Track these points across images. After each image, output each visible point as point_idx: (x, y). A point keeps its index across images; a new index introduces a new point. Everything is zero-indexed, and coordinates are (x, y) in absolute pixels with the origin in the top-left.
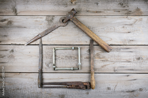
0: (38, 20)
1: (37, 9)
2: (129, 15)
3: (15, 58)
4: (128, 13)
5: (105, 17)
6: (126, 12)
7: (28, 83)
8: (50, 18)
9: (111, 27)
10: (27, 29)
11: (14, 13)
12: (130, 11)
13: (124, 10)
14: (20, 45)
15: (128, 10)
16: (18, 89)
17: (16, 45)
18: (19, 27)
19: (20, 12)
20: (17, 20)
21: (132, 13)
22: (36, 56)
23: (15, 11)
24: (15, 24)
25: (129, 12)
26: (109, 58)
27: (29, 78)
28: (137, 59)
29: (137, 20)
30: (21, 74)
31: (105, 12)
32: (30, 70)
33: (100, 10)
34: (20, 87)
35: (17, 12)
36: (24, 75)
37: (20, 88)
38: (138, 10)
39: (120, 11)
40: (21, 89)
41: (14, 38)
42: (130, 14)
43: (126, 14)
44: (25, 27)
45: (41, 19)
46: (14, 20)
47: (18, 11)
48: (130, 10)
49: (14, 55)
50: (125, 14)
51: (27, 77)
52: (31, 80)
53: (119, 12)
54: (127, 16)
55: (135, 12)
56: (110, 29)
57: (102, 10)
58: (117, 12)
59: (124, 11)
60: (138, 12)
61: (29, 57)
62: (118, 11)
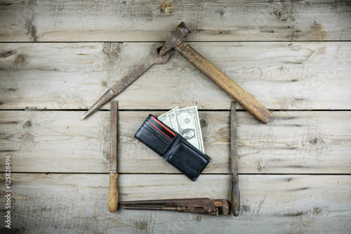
0: (84, 51)
1: (83, 27)
2: (295, 39)
3: (36, 140)
4: (292, 36)
5: (240, 46)
6: (287, 33)
7: (65, 195)
8: (113, 48)
9: (252, 68)
10: (61, 74)
11: (30, 35)
12: (297, 31)
13: (283, 28)
14: (45, 110)
15: (293, 28)
16: (45, 210)
17: (36, 110)
18: (42, 69)
19: (43, 35)
20: (39, 53)
21: (303, 35)
22: (81, 135)
23: (33, 31)
24: (34, 62)
25: (296, 33)
26: (247, 139)
27: (68, 185)
28: (310, 142)
29: (313, 52)
30: (48, 175)
31: (241, 32)
32: (69, 168)
33: (229, 29)
34: (48, 204)
35: (37, 34)
36: (56, 178)
37: (48, 207)
38: (316, 27)
39: (274, 29)
40: (50, 209)
41: (31, 95)
42: (297, 36)
43: (288, 37)
44: (55, 70)
45: (93, 50)
46: (30, 54)
47: (39, 32)
48: (298, 27)
49: (32, 134)
50: (285, 37)
51: (62, 182)
52: (73, 189)
53: (272, 32)
54: (290, 43)
55: (308, 32)
56: (251, 72)
57: (232, 29)
58: (268, 32)
59: (284, 30)
60: (315, 33)
61: (67, 137)
62: (271, 30)
